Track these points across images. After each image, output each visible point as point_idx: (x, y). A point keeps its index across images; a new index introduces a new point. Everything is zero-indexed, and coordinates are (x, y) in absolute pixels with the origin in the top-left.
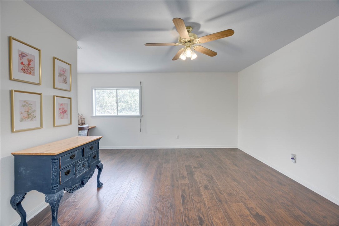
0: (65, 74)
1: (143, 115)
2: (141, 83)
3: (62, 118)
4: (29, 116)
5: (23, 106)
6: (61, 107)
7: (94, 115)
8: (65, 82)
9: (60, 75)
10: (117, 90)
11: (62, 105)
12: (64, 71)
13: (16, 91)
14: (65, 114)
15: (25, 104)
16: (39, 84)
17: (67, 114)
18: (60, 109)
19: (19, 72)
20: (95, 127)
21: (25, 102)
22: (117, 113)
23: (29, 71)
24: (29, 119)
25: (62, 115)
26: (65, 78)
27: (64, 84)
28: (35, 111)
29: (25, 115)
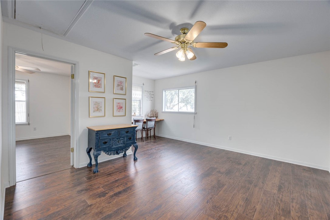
0: (122, 84)
1: (197, 112)
2: (196, 82)
3: (119, 112)
4: (98, 109)
5: (95, 104)
6: (119, 105)
7: (164, 111)
8: (122, 89)
9: (118, 85)
10: (179, 90)
11: (119, 103)
12: (121, 82)
13: (91, 97)
14: (121, 110)
15: (96, 103)
16: (104, 92)
17: (123, 109)
18: (117, 106)
19: (93, 87)
20: (163, 120)
21: (96, 102)
22: (178, 110)
23: (98, 86)
24: (98, 111)
25: (119, 110)
26: (121, 87)
27: (121, 91)
28: (101, 107)
29: (96, 109)
